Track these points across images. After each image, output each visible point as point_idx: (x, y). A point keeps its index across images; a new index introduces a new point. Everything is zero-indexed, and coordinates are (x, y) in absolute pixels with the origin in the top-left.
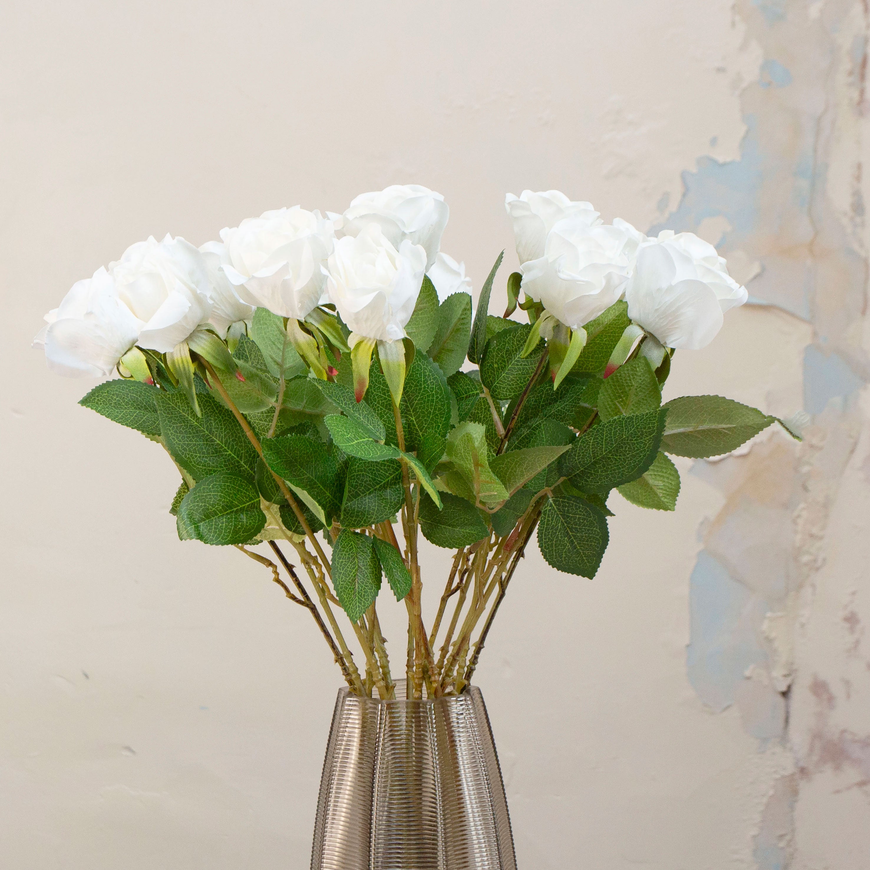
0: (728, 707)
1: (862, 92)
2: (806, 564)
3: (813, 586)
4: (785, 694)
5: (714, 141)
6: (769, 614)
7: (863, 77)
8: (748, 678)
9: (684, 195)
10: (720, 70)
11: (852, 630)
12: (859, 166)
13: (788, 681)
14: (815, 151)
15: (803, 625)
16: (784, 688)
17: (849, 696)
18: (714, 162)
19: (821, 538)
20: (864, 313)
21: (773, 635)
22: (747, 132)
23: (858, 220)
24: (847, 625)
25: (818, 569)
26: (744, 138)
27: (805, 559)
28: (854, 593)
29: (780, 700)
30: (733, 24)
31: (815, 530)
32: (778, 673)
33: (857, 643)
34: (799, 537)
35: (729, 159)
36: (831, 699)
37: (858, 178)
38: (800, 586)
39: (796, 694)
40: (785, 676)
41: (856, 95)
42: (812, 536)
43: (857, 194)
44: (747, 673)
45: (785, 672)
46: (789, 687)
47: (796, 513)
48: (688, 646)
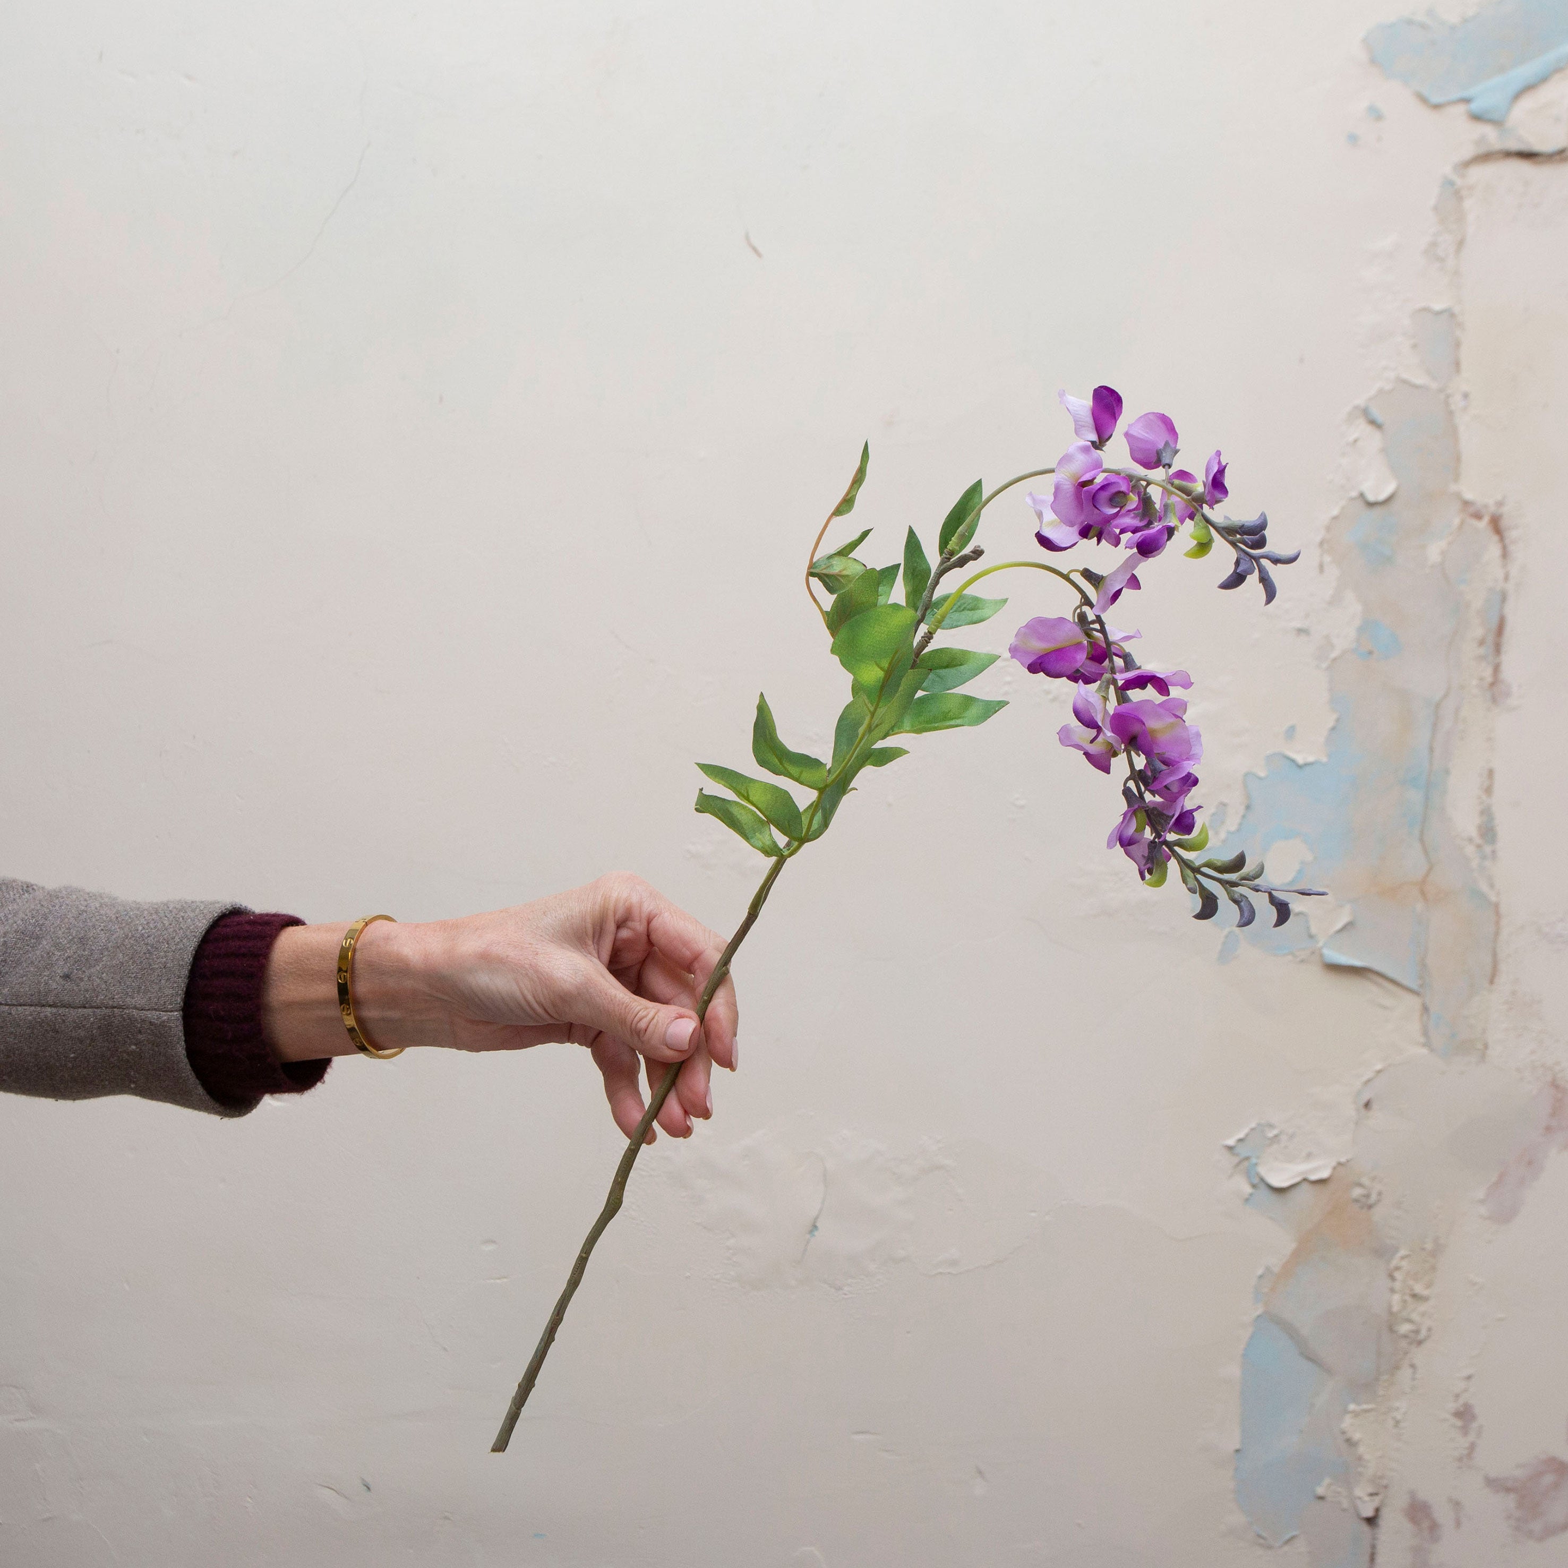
0: (1293, 1538)
1: (1497, 669)
2: (1405, 1336)
3: (1413, 1366)
4: (1371, 1521)
5: (1290, 733)
6: (1352, 1407)
7: (1498, 649)
8: (1321, 1498)
9: (1248, 807)
10: (1300, 631)
11: (1465, 1430)
12: (1491, 773)
13: (1376, 1501)
14: (1431, 749)
15: (1397, 1423)
16: (1369, 1513)
17: (1458, 1524)
18: (1293, 761)
19: (1425, 1299)
20: (1492, 982)
21: (1357, 1436)
22: (1338, 720)
23: (1488, 849)
24: (1459, 1423)
25: (1420, 1343)
26: (1333, 729)
27: (1405, 1328)
28: (1469, 1378)
29: (1365, 1528)
30: (1321, 568)
31: (1419, 1288)
32: (1361, 1491)
33: (1472, 1447)
34: (1396, 1298)
35: (1311, 759)
36: (1434, 1527)
37: (1489, 790)
38: (1397, 1367)
39: (1386, 1521)
40: (1371, 1495)
41: (1488, 673)
42: (1414, 1296)
43: (1486, 813)
44: (1320, 1491)
45: (1371, 1490)
46: (1377, 1510)
47: (1394, 1262)
48: (1237, 1451)
